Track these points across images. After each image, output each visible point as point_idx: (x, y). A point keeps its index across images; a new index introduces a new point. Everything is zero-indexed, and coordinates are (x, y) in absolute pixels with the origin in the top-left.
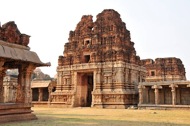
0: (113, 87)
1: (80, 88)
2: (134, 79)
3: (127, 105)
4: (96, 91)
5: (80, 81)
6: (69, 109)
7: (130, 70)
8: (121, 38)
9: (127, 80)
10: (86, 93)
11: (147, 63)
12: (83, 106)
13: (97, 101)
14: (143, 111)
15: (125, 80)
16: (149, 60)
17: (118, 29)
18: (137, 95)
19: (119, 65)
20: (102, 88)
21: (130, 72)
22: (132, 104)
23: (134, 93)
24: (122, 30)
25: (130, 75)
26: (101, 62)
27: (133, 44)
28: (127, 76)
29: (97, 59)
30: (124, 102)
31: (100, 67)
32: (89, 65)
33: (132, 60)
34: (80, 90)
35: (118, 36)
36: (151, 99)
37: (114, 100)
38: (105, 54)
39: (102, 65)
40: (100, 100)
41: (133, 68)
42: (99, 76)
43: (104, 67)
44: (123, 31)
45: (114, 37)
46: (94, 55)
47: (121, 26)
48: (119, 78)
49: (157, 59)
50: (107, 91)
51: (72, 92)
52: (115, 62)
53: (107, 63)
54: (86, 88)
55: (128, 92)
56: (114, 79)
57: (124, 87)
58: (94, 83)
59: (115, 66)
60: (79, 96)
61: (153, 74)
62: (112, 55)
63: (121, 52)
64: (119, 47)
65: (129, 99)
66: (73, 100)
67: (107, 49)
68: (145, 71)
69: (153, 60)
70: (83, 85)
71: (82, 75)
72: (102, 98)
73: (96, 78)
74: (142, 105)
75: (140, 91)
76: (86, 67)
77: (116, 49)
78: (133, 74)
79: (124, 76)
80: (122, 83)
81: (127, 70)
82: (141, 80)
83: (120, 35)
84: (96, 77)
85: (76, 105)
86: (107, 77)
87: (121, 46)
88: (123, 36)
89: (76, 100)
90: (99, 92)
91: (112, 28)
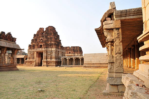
0: (51, 58)
1: (37, 58)
2: (60, 55)
3: (56, 66)
4: (44, 60)
5: (38, 56)
6: (32, 67)
7: (58, 51)
8: (55, 38)
9: (57, 56)
10: (40, 61)
12: (39, 66)
13: (44, 64)
14: (62, 68)
15: (56, 55)
16: (69, 47)
17: (54, 35)
19: (54, 49)
20: (46, 59)
21: (58, 52)
22: (58, 65)
23: (60, 61)
25: (58, 53)
26: (47, 48)
27: (60, 40)
28: (57, 54)
29: (45, 47)
30: (55, 64)
31: (46, 50)
32: (42, 49)
33: (59, 47)
34: (38, 60)
35: (54, 37)
36: (66, 63)
37: (52, 64)
38: (48, 44)
39: (47, 49)
40: (46, 64)
41: (60, 51)
42: (45, 53)
44: (56, 35)
45: (52, 38)
46: (44, 45)
47: (55, 33)
48: (54, 55)
49: (71, 47)
50: (49, 60)
51: (34, 60)
52: (52, 48)
53: (49, 48)
54: (40, 59)
55: (57, 60)
56: (52, 55)
57: (56, 58)
58: (44, 57)
59: (52, 50)
60: (37, 62)
61: (70, 53)
62: (51, 45)
63: (55, 44)
64: (54, 42)
65: (57, 63)
66: (34, 63)
67: (49, 42)
68: (65, 52)
69: (70, 47)
71: (38, 53)
72: (47, 63)
73: (44, 55)
74: (62, 66)
75: (62, 60)
76: (40, 50)
77: (53, 43)
78: (60, 53)
79: (56, 54)
80: (55, 57)
81: (57, 51)
82: (63, 56)
83: (55, 37)
84: (44, 54)
85: (36, 66)
86: (49, 54)
87: (55, 41)
88: (56, 37)
90: (45, 60)
91: (52, 34)
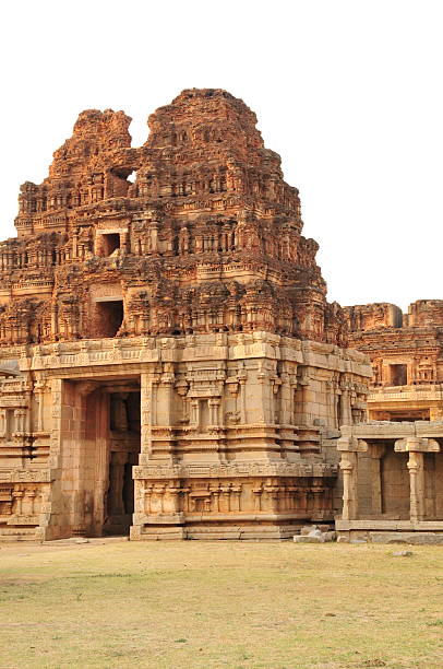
0: (227, 443)
1: (75, 448)
2: (318, 408)
4: (151, 464)
5: (77, 418)
6: (26, 548)
7: (301, 367)
8: (261, 226)
9: (287, 415)
10: (101, 474)
11: (371, 325)
12: (88, 532)
13: (156, 507)
15: (278, 413)
16: (382, 309)
17: (248, 185)
18: (331, 482)
19: (255, 346)
20: (177, 450)
21: (299, 377)
22: (308, 522)
23: (318, 469)
24: (264, 188)
25: (300, 389)
26: (176, 333)
27: (312, 246)
28: (288, 394)
29: (154, 322)
30: (278, 510)
31: (169, 356)
32: (122, 347)
33: (309, 323)
34: (77, 462)
35: (251, 218)
37: (235, 504)
38: (191, 296)
39: (180, 347)
40: (170, 504)
41: (314, 359)
42: (164, 395)
43: (188, 355)
44: (272, 194)
45: (232, 222)
46: (143, 304)
47: (262, 171)
48: (254, 406)
50: (202, 463)
51: (41, 469)
52: (239, 337)
53: (201, 338)
54: (101, 449)
55: (295, 465)
56: (231, 409)
57: (278, 446)
58: (145, 430)
59: (238, 352)
60: (72, 487)
61: (399, 375)
62: (224, 300)
63: (266, 288)
64: (255, 269)
65: (296, 496)
66: (44, 506)
67: (202, 275)
68: (367, 371)
69: (397, 311)
70: (88, 434)
71: (83, 389)
72: (180, 495)
73: (154, 408)
75: (344, 464)
76: (105, 355)
77: (243, 276)
78: (315, 386)
79: (278, 396)
80: (268, 429)
81: (287, 368)
82: (346, 413)
83: (259, 214)
84: (154, 399)
85: (59, 531)
86: (203, 401)
87: (261, 262)
88: (270, 215)
89: (60, 503)
90: (166, 467)
91: (223, 180)
